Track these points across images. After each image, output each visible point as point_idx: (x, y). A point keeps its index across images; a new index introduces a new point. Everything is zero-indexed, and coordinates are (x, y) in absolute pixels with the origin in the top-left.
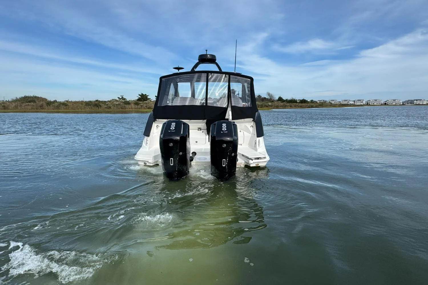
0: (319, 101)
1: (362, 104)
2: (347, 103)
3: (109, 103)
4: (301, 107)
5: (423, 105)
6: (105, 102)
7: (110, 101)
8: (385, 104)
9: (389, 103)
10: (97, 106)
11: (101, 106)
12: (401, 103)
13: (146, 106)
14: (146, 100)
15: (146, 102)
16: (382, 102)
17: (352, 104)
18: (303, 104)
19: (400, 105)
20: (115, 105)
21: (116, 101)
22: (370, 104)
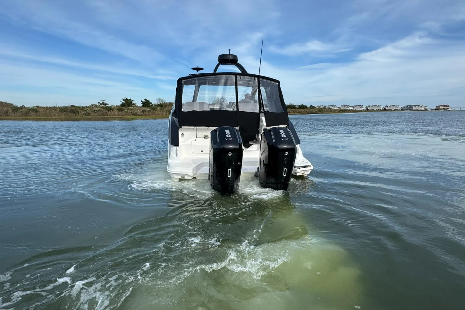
0: (318, 106)
1: (361, 109)
2: (346, 109)
3: (87, 109)
4: (300, 113)
5: (421, 110)
6: (83, 107)
7: (89, 107)
8: (385, 109)
9: (388, 109)
10: (74, 113)
11: (78, 113)
12: (400, 109)
13: (131, 112)
14: (131, 106)
15: (131, 107)
16: (382, 107)
17: (352, 110)
18: (302, 110)
19: (399, 111)
20: (95, 112)
21: (96, 106)
22: (370, 110)
